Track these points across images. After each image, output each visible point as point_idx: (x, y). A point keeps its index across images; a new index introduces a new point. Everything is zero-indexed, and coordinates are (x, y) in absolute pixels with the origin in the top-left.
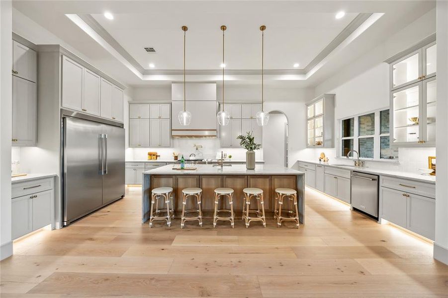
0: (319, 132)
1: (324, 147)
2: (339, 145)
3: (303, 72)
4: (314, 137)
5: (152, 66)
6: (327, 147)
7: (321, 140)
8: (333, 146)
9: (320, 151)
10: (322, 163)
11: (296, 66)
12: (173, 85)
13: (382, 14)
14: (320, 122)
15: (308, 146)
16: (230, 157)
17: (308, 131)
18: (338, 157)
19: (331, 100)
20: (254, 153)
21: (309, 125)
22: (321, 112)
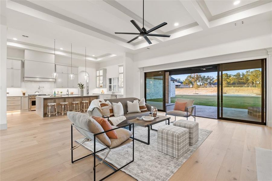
0: (101, 82)
1: (103, 88)
2: (108, 87)
3: (96, 58)
4: (100, 84)
6: (104, 88)
7: (102, 85)
8: (106, 88)
9: (101, 89)
10: (102, 93)
11: (94, 56)
12: (26, 51)
13: (116, 55)
14: (101, 78)
15: (97, 88)
16: (61, 93)
17: (97, 81)
18: (108, 91)
19: (105, 71)
20: (83, 90)
21: (97, 78)
22: (102, 75)
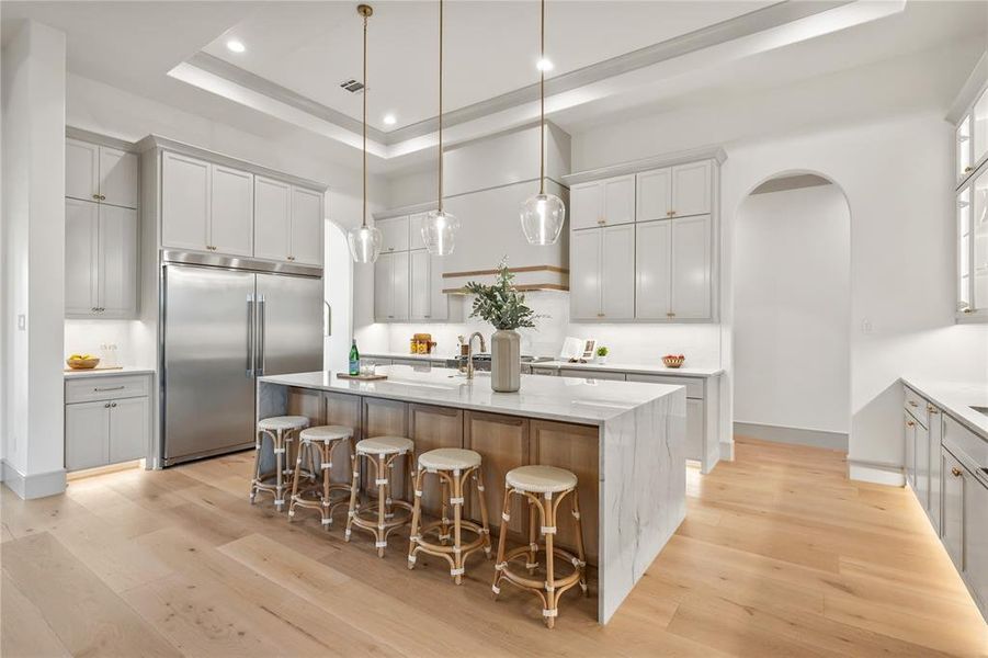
5: (390, 121)
12: (443, 155)
16: (602, 352)
20: (517, 338)
